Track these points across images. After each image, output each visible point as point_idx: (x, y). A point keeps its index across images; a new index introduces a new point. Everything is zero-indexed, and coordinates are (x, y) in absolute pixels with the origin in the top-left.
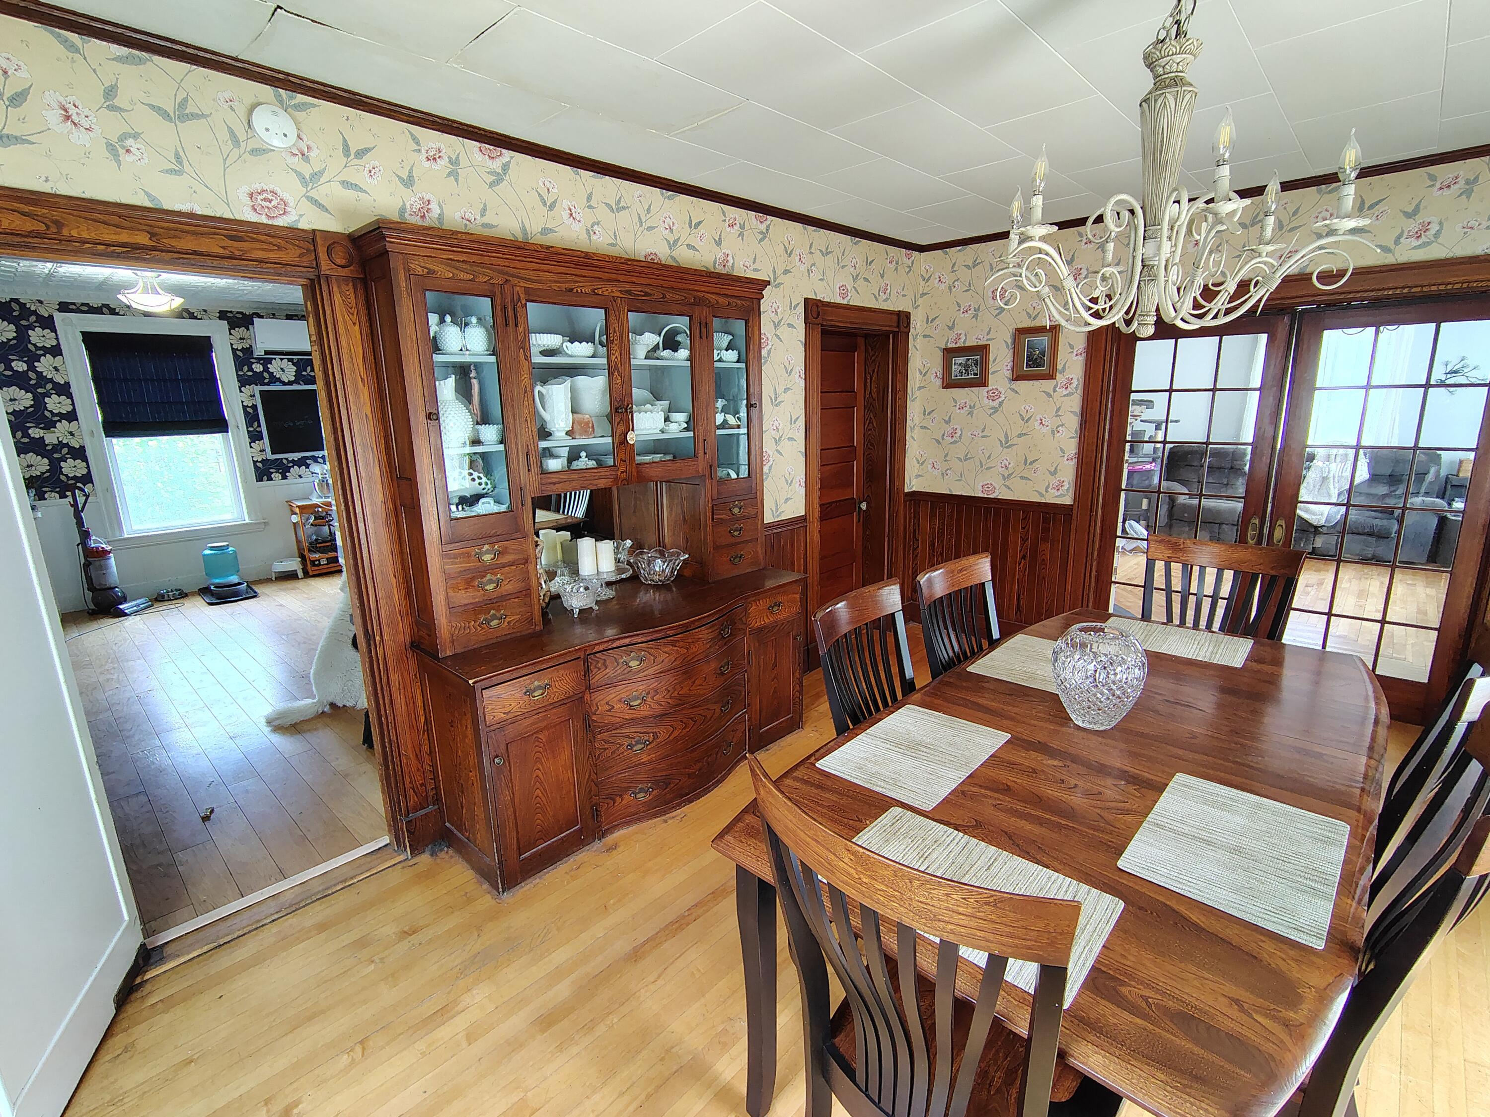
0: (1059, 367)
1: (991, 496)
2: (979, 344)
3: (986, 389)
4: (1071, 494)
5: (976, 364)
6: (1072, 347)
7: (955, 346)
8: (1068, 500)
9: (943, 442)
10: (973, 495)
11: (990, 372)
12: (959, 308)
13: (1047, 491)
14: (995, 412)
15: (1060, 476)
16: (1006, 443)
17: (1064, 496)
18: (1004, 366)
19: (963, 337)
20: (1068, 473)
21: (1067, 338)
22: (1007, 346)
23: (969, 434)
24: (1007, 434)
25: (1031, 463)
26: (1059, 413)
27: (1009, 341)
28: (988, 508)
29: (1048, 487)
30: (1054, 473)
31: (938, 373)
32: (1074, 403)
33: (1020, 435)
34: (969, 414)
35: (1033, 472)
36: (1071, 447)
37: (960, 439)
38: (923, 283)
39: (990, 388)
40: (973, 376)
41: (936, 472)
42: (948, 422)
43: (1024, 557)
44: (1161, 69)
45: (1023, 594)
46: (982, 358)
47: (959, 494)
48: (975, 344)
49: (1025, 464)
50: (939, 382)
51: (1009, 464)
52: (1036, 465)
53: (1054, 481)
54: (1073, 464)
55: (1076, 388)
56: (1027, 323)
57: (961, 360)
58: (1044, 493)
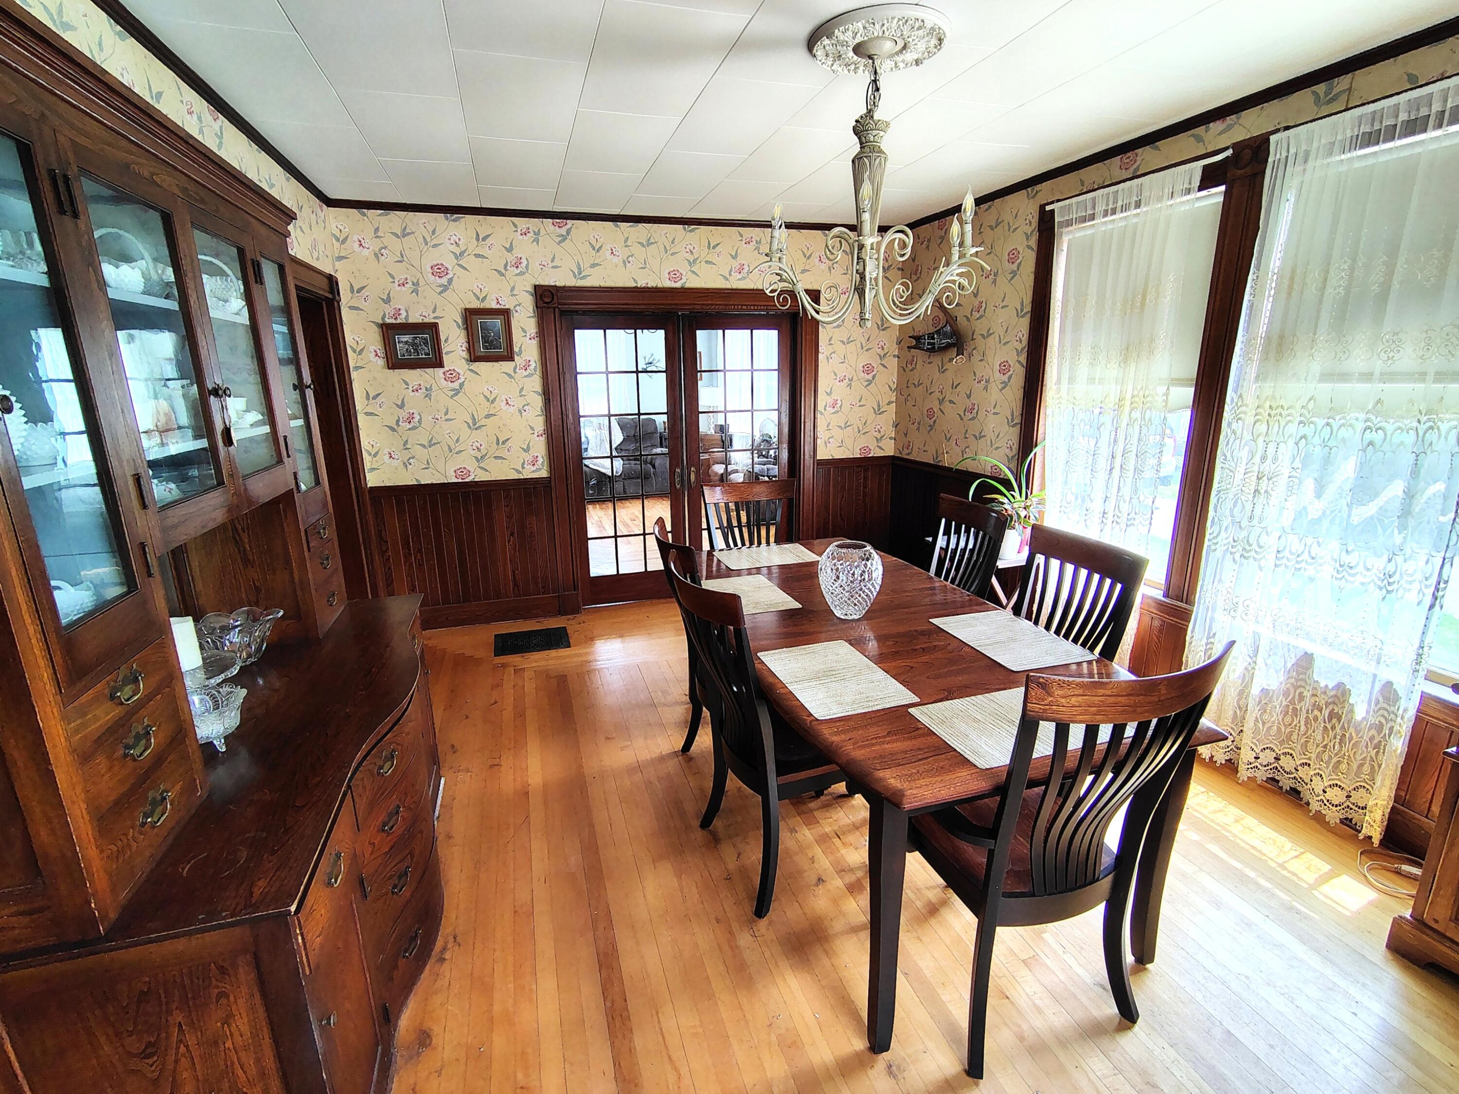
0: (516, 349)
1: (467, 480)
2: (424, 321)
3: (441, 370)
4: (546, 467)
5: (426, 344)
6: (524, 331)
7: (394, 322)
8: (544, 473)
9: (399, 429)
10: (446, 482)
11: (444, 352)
12: (392, 280)
13: (523, 468)
14: (456, 394)
15: (534, 452)
16: (474, 425)
17: (541, 469)
18: (459, 347)
19: (404, 314)
20: (540, 448)
21: (519, 321)
22: (459, 327)
23: (430, 418)
24: (473, 415)
25: (503, 443)
26: (523, 393)
27: (460, 321)
28: (465, 492)
29: (523, 464)
30: (527, 450)
31: (378, 352)
32: (535, 383)
33: (488, 416)
34: (426, 397)
35: (506, 451)
36: (539, 424)
37: (420, 424)
38: (337, 244)
39: (446, 368)
40: (424, 356)
41: (395, 463)
42: (401, 406)
43: (512, 534)
44: (872, 137)
45: (518, 569)
46: (432, 338)
47: (429, 482)
48: (420, 321)
49: (498, 443)
50: (381, 362)
51: (481, 445)
52: (509, 444)
53: (528, 457)
54: (543, 439)
55: (535, 370)
56: (475, 304)
57: (406, 338)
58: (521, 470)
